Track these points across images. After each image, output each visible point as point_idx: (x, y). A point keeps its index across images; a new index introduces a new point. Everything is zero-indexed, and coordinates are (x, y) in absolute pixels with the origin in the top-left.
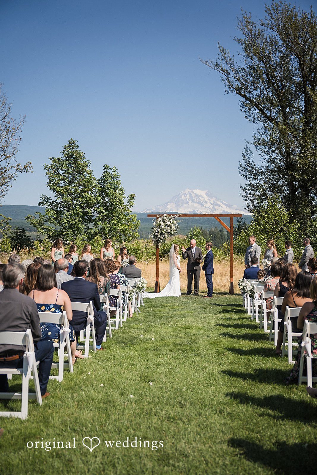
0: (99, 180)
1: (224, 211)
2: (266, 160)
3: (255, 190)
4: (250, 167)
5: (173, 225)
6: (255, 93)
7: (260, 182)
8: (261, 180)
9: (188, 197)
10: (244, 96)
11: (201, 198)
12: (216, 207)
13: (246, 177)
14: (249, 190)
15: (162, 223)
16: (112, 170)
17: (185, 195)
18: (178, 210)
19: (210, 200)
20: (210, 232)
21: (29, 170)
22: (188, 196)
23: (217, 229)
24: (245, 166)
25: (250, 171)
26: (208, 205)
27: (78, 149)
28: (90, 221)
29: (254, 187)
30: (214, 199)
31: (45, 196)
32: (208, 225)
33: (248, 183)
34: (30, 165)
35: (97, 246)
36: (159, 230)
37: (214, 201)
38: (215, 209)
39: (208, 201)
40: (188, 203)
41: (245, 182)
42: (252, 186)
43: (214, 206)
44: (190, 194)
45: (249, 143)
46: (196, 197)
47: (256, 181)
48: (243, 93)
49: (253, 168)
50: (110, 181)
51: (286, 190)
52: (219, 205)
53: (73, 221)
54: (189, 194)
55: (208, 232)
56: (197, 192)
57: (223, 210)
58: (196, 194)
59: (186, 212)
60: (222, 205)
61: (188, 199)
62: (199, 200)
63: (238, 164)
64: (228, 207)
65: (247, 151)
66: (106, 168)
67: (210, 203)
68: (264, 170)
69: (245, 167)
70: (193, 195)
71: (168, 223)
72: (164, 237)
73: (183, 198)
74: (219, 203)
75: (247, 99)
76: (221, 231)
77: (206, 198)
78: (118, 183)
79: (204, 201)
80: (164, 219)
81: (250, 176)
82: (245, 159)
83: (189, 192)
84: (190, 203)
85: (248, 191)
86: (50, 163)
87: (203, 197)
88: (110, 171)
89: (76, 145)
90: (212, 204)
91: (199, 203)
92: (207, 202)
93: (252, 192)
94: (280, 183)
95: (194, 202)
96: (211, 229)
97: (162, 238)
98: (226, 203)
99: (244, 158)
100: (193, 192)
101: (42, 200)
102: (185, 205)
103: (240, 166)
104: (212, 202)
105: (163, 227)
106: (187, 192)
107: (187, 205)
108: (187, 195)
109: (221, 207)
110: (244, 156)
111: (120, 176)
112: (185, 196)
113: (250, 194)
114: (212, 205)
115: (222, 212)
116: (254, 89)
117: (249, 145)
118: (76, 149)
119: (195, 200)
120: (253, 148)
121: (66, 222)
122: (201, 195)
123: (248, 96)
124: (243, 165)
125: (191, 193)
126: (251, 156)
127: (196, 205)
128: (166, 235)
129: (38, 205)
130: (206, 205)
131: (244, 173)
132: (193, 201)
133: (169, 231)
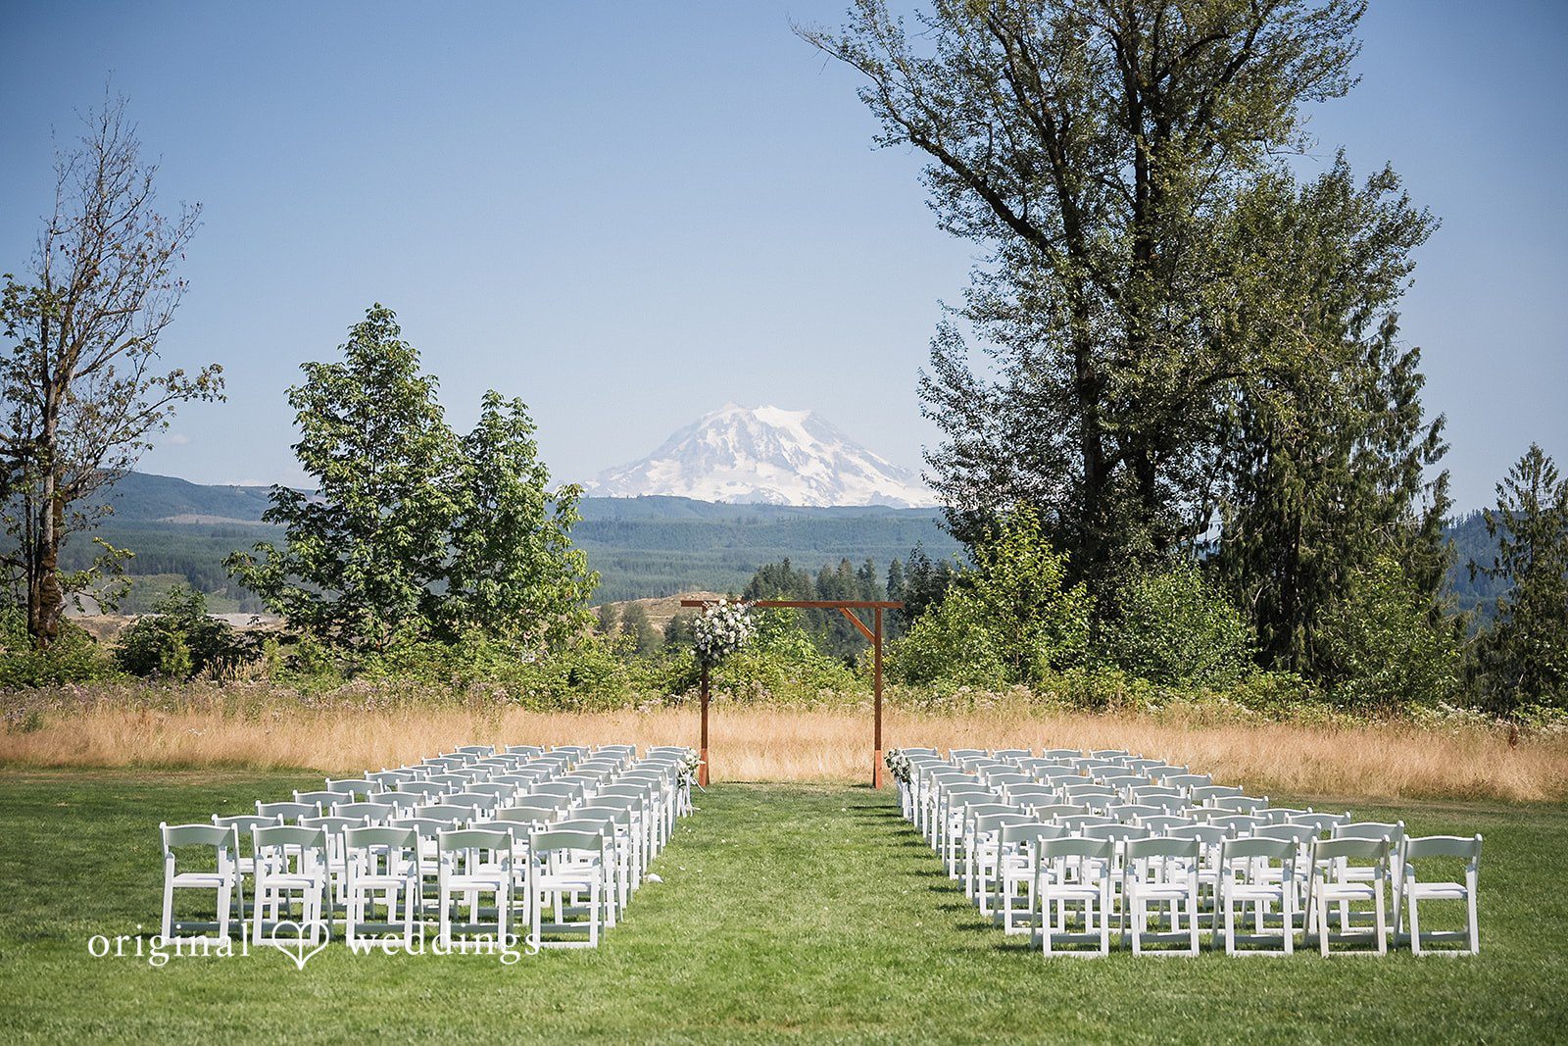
0: (469, 440)
1: (877, 494)
2: (1008, 366)
3: (973, 466)
4: (957, 387)
5: (741, 626)
6: (972, 142)
7: (988, 437)
8: (992, 431)
9: (731, 435)
10: (938, 151)
11: (783, 441)
12: (846, 478)
13: (942, 421)
14: (952, 465)
15: (716, 620)
16: (511, 409)
17: (720, 427)
18: (690, 487)
19: (822, 451)
20: (820, 581)
21: (210, 392)
22: (732, 431)
23: (849, 570)
24: (940, 386)
25: (954, 403)
26: (814, 468)
27: (400, 338)
28: (434, 571)
29: (970, 456)
30: (837, 447)
31: (284, 489)
32: (813, 552)
33: (950, 441)
34: (215, 376)
35: (475, 657)
36: (710, 637)
37: (836, 455)
38: (841, 486)
39: (813, 453)
40: (730, 461)
41: (939, 440)
42: (963, 451)
43: (835, 473)
44: (742, 424)
45: (953, 311)
46: (765, 438)
47: (978, 436)
48: (933, 141)
49: (965, 393)
50: (504, 443)
51: (1078, 463)
52: (856, 471)
53: (382, 573)
54: (735, 424)
55: (813, 580)
56: (771, 414)
57: (873, 488)
58: (763, 424)
59: (722, 498)
60: (869, 469)
61: (730, 446)
62: (779, 447)
63: (918, 378)
64: (895, 478)
65: (947, 337)
66: (492, 401)
67: (822, 461)
68: (1002, 398)
69: (938, 390)
70: (753, 429)
71: (732, 622)
72: (722, 655)
73: (711, 437)
74: (856, 460)
75: (947, 160)
76: (866, 576)
77: (806, 441)
78: (527, 449)
79: (798, 452)
80: (721, 613)
81: (955, 420)
82: (939, 359)
83: (734, 415)
84: (740, 460)
85: (947, 468)
86: (302, 380)
87: (791, 438)
88: (505, 413)
89: (391, 326)
90: (828, 465)
91: (778, 461)
92: (807, 457)
93: (964, 472)
94: (1057, 439)
95: (755, 457)
96: (826, 569)
97: (716, 656)
98: (886, 463)
99: (936, 360)
100: (753, 418)
101: (276, 504)
102: (717, 467)
103: (923, 387)
104: (829, 458)
105: (719, 631)
106: (726, 416)
107: (726, 469)
108: (727, 427)
109: (867, 477)
110: (937, 354)
111: (534, 428)
112: (719, 434)
113: (956, 478)
114: (830, 471)
115: (868, 496)
116: (972, 132)
117: (951, 318)
118: (392, 338)
119: (762, 448)
120: (965, 327)
121: (360, 575)
122: (783, 428)
123: (950, 151)
124: (934, 383)
125: (745, 419)
126: (960, 353)
127: (765, 469)
128: (726, 651)
129: (263, 519)
130: (803, 471)
131: (936, 408)
132: (752, 454)
133: (732, 640)
